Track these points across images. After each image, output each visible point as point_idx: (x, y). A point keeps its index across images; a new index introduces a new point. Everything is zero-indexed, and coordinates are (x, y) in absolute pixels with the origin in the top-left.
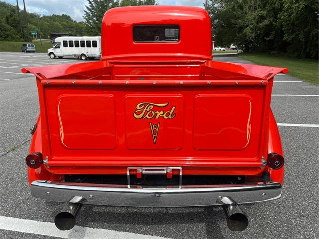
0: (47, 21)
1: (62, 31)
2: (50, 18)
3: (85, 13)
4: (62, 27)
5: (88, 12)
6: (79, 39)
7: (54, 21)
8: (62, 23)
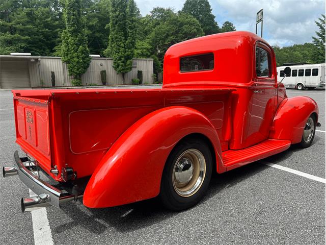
0: (287, 52)
1: (300, 60)
2: (291, 48)
3: (313, 40)
4: (302, 56)
5: (318, 37)
6: (298, 68)
7: (293, 51)
8: (302, 52)
